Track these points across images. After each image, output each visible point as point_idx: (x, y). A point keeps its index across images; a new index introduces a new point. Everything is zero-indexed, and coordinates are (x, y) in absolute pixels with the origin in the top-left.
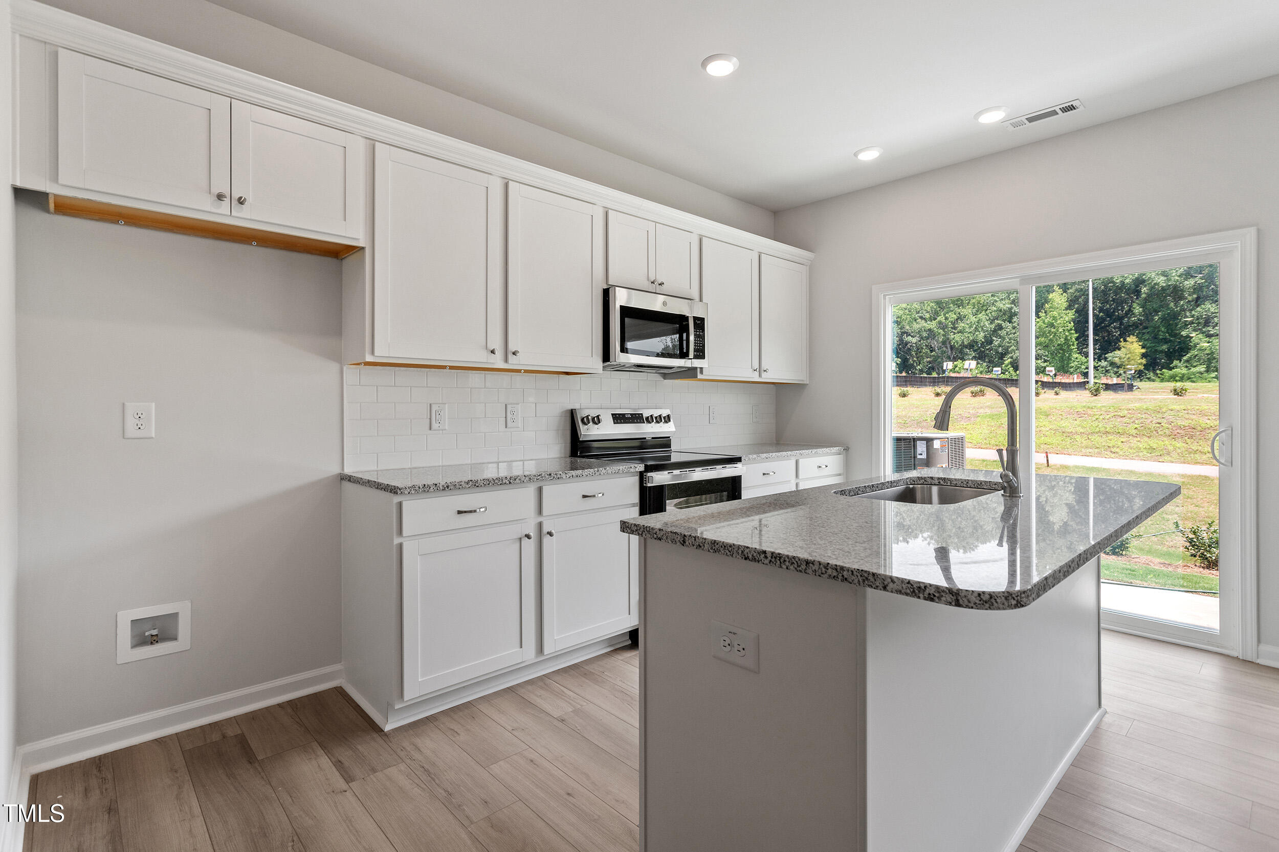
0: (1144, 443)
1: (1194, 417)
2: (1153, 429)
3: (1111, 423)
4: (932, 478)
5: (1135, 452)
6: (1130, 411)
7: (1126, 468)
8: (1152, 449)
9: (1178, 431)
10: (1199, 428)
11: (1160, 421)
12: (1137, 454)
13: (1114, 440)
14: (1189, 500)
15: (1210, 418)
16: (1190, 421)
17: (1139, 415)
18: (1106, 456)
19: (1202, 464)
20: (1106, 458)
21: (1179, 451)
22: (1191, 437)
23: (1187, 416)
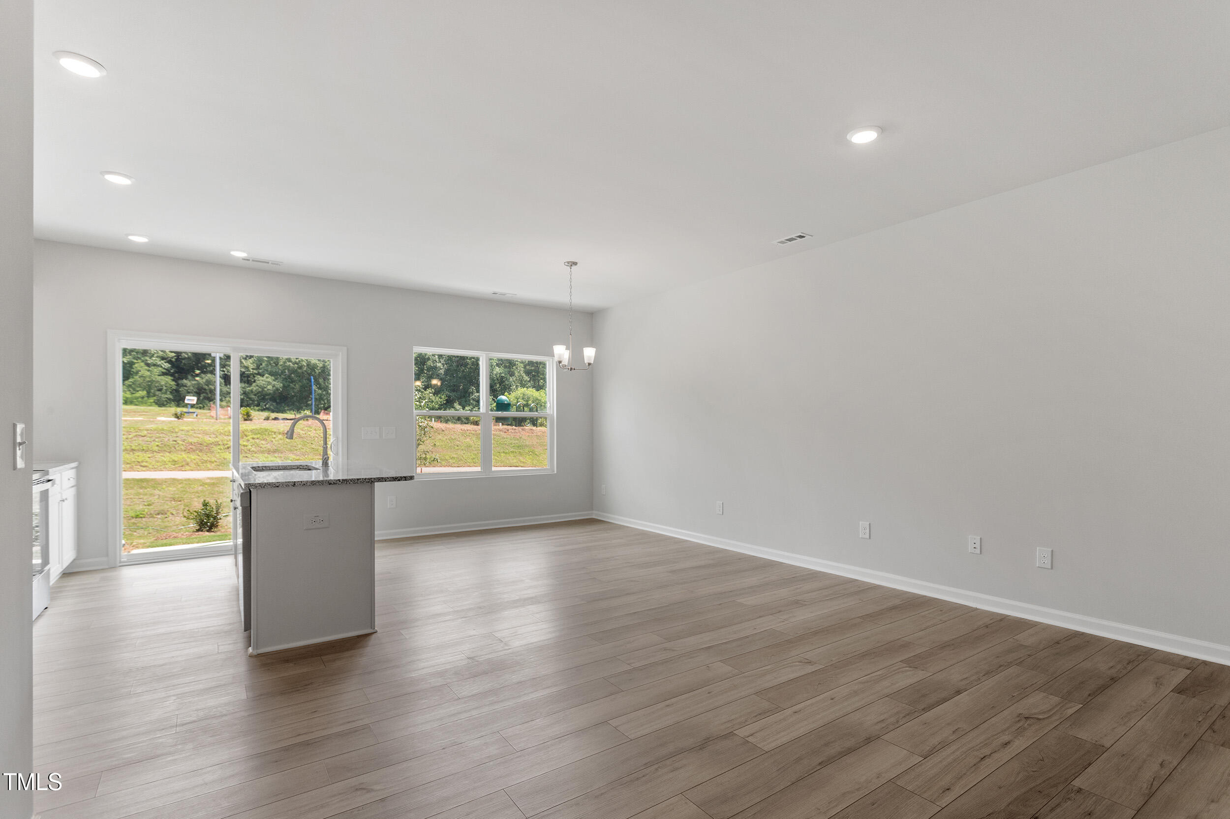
0: (167, 457)
1: (200, 436)
2: (171, 446)
3: (134, 442)
4: (259, 467)
5: (161, 464)
6: (149, 432)
7: (169, 477)
8: (174, 462)
9: (191, 447)
10: (205, 444)
11: (175, 439)
12: (164, 466)
13: (141, 456)
14: (221, 494)
15: (211, 436)
16: (198, 439)
17: (157, 434)
18: (139, 470)
19: (213, 470)
20: (138, 471)
21: (195, 462)
22: (201, 451)
23: (195, 435)
